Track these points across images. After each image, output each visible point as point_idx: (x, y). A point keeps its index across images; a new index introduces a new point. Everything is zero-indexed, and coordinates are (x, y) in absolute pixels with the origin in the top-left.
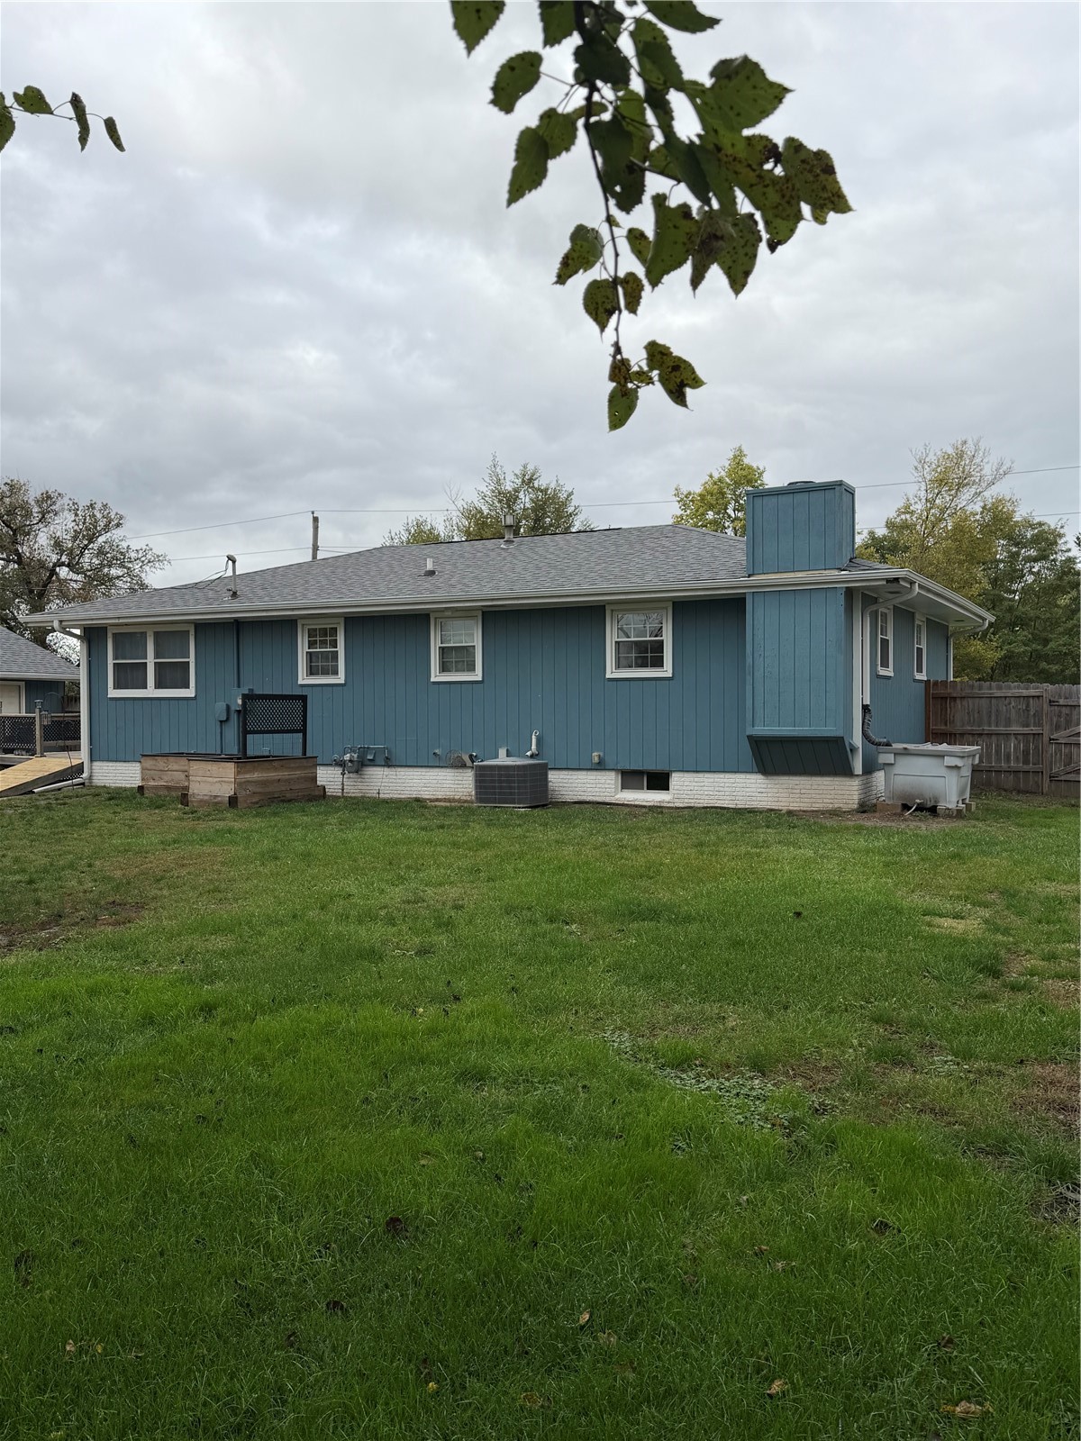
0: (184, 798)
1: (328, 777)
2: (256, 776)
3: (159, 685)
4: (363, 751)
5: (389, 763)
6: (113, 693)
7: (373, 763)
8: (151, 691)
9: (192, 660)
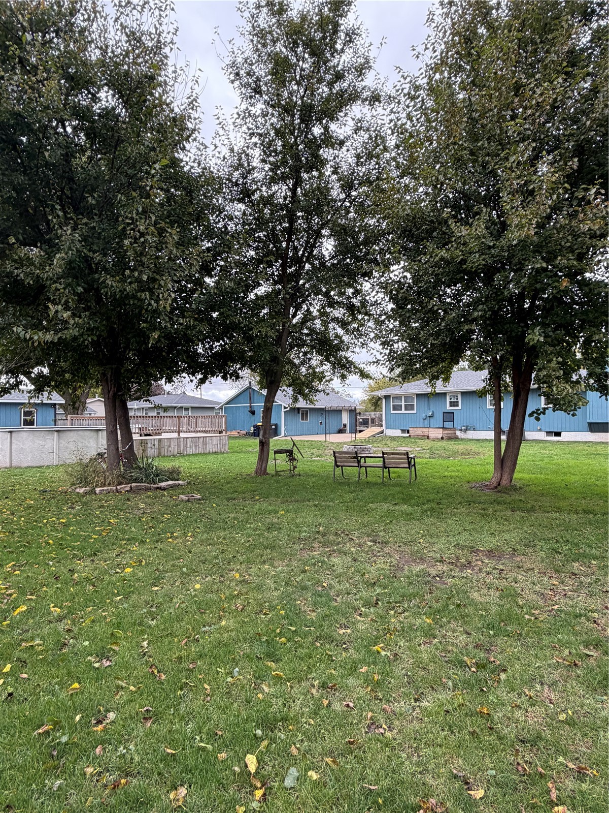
0: (428, 437)
1: (458, 433)
2: (446, 432)
3: (406, 409)
4: (467, 427)
5: (474, 430)
6: (392, 412)
7: (469, 430)
8: (403, 411)
9: (415, 403)
